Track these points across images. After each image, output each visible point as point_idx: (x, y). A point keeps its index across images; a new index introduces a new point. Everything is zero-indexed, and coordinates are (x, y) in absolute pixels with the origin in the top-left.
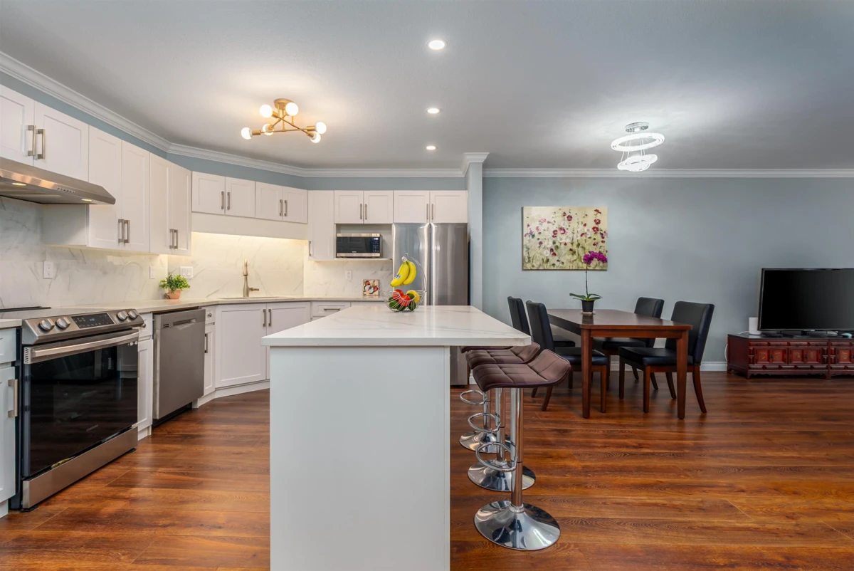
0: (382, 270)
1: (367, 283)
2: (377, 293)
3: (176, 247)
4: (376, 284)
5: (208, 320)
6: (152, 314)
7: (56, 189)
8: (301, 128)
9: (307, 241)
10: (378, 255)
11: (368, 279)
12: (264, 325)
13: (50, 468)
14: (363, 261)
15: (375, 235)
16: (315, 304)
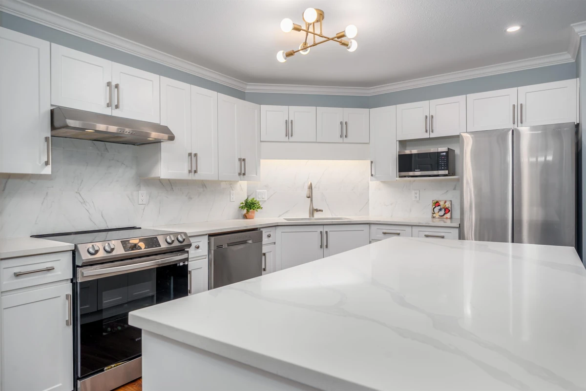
0: (455, 189)
1: (437, 204)
2: (448, 215)
3: (244, 174)
4: (448, 205)
5: (265, 240)
6: (207, 237)
7: (119, 132)
8: (331, 37)
9: (369, 162)
10: (446, 172)
11: (437, 199)
12: (321, 247)
13: (103, 370)
14: (432, 181)
15: (442, 149)
16: (373, 227)
